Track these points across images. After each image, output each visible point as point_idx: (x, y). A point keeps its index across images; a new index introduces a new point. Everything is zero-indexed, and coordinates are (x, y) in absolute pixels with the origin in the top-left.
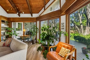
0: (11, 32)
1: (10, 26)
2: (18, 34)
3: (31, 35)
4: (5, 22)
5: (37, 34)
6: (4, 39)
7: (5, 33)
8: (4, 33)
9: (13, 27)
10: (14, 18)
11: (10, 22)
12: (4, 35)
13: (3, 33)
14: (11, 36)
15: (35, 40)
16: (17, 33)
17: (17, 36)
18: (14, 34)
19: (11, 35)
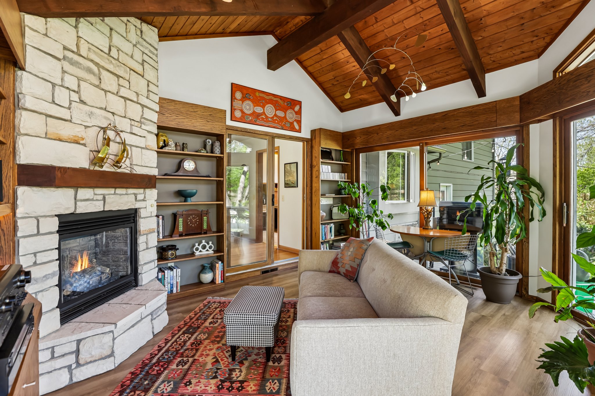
0: (357, 207)
1: (350, 177)
2: (390, 216)
3: (473, 232)
4: (333, 155)
5: (526, 230)
6: (328, 237)
7: (335, 210)
8: (331, 212)
9: (363, 179)
10: (368, 132)
11: (352, 153)
12: (331, 219)
13: (327, 209)
14: (358, 226)
15: (510, 272)
16: (386, 213)
17: (384, 227)
18: (369, 217)
19: (357, 220)
